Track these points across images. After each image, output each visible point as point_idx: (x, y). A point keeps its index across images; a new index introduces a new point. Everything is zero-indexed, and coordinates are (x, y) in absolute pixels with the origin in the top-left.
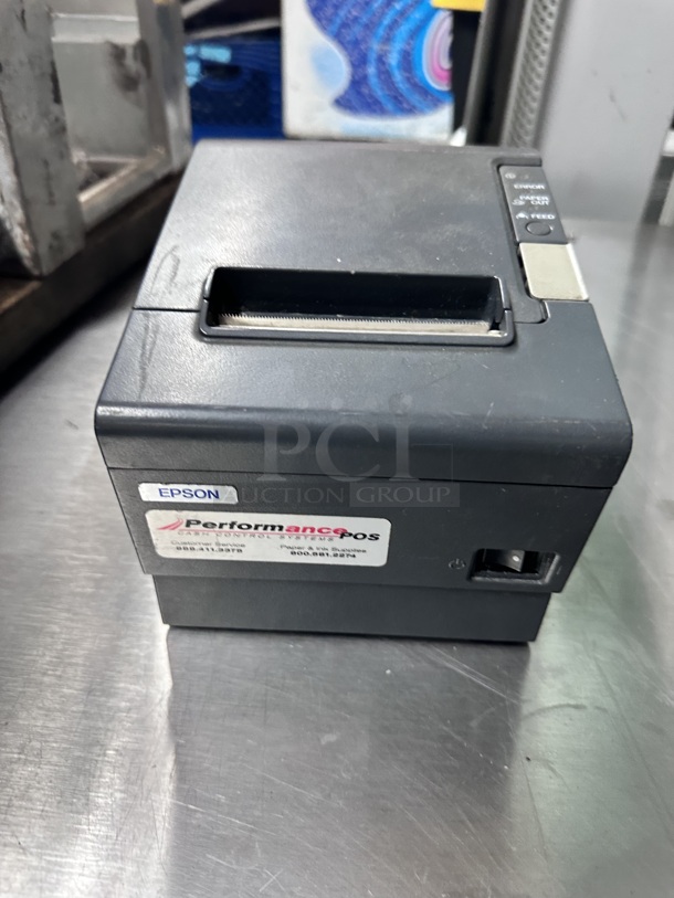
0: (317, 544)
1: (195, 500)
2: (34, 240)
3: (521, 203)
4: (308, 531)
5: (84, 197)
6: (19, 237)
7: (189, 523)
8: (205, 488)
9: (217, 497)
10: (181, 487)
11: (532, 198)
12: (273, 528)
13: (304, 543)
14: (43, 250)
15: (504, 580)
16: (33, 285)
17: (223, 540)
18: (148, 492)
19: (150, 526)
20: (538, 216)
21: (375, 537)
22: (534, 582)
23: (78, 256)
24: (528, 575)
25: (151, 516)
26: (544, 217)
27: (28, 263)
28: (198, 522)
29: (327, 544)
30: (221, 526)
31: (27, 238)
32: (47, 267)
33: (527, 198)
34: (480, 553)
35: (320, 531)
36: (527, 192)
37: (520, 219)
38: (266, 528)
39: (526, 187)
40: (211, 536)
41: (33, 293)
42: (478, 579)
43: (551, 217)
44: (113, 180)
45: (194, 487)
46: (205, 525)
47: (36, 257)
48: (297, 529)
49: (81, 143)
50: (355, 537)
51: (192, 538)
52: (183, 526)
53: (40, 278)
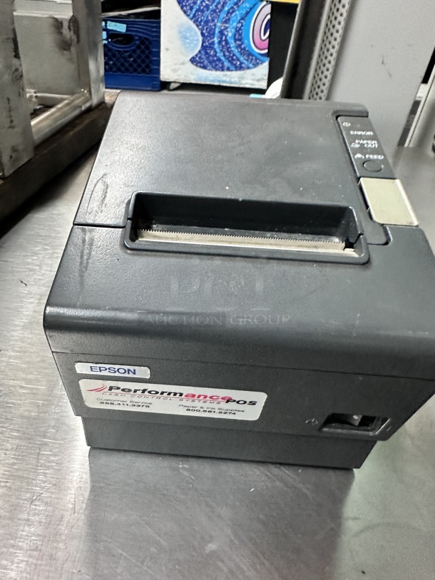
0: (208, 405)
1: (117, 374)
3: (357, 146)
4: (202, 397)
5: (33, 123)
7: (111, 388)
8: (127, 367)
9: (134, 373)
10: (107, 366)
11: (365, 142)
12: (175, 394)
13: (198, 404)
14: (6, 159)
15: (345, 431)
17: (135, 399)
18: (81, 368)
19: (81, 389)
20: (371, 157)
21: (253, 403)
22: (366, 433)
23: (29, 162)
24: (362, 428)
25: (82, 383)
26: (375, 157)
28: (118, 388)
29: (215, 406)
30: (135, 391)
32: (8, 171)
33: (362, 142)
34: (333, 415)
35: (211, 397)
36: (360, 137)
37: (358, 158)
38: (169, 394)
39: (359, 133)
40: (127, 397)
42: (325, 429)
43: (381, 157)
44: (53, 110)
45: (117, 367)
46: (123, 390)
48: (194, 396)
49: (32, 85)
50: (238, 402)
51: (113, 397)
52: (107, 390)
53: (3, 177)
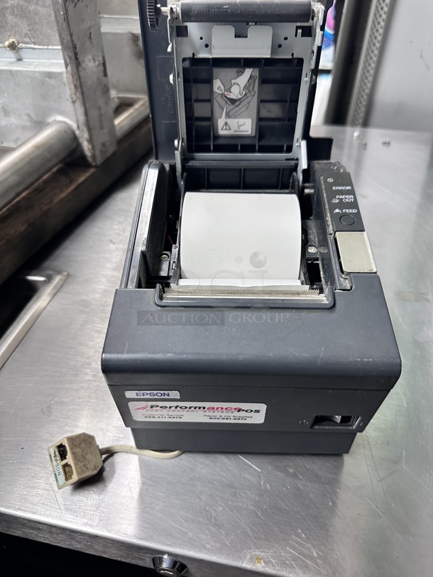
0: (225, 414)
1: (156, 397)
2: (93, 148)
3: (337, 201)
4: (220, 409)
5: (117, 122)
6: (86, 146)
7: (152, 407)
8: (162, 392)
9: (168, 395)
10: (148, 392)
11: (343, 197)
12: (200, 408)
13: (217, 414)
14: (98, 153)
15: (331, 427)
16: (92, 170)
17: (171, 413)
18: (130, 394)
19: (130, 408)
20: (347, 211)
21: (258, 411)
22: (347, 427)
23: (114, 154)
24: (344, 424)
25: (131, 404)
26: (350, 211)
27: (90, 159)
28: (158, 406)
29: (230, 414)
30: (170, 407)
31: (90, 147)
32: (99, 161)
33: (341, 197)
34: (317, 417)
35: (226, 409)
36: (342, 192)
37: (336, 213)
38: (195, 408)
39: (340, 188)
40: (165, 412)
41: (92, 175)
42: (316, 427)
43: (355, 211)
44: (131, 111)
45: (155, 392)
46: (161, 407)
47: (94, 156)
48: (213, 408)
49: (115, 87)
50: (246, 411)
51: (154, 413)
52: (149, 408)
53: (96, 167)
